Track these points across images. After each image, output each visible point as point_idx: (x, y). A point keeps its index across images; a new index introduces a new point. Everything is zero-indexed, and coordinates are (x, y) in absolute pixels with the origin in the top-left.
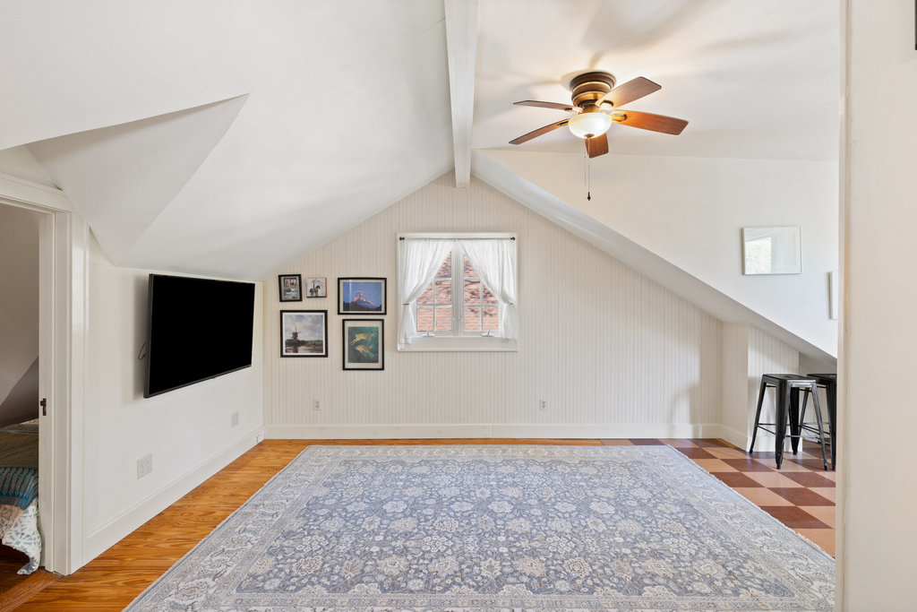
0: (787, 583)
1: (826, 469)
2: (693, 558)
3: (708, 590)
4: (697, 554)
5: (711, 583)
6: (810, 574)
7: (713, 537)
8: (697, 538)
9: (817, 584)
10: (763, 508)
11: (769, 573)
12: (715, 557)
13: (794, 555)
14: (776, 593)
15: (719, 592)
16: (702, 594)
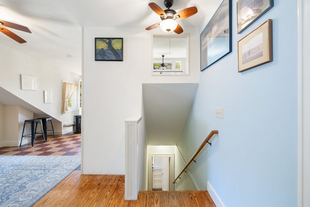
0: (57, 164)
1: (44, 142)
2: (31, 173)
3: (42, 175)
4: (31, 172)
5: (42, 174)
6: (60, 160)
7: (32, 167)
8: (27, 169)
9: (62, 161)
10: (38, 155)
11: (52, 165)
12: (37, 170)
13: (54, 159)
14: (57, 167)
15: (45, 174)
16: (42, 177)
